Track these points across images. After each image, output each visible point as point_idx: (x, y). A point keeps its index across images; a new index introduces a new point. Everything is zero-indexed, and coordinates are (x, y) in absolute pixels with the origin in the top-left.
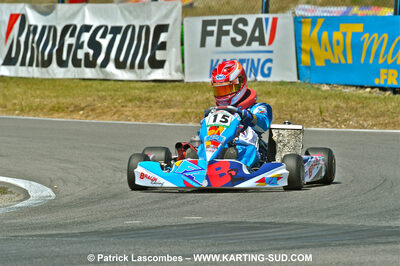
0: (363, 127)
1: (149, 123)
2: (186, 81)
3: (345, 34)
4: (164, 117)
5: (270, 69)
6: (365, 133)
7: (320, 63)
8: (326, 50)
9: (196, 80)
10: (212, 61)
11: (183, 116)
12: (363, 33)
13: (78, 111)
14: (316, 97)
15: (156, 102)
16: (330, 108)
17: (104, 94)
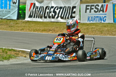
2: (81, 22)
5: (105, 19)
9: (84, 22)
10: (88, 17)
13: (50, 31)
17: (57, 26)
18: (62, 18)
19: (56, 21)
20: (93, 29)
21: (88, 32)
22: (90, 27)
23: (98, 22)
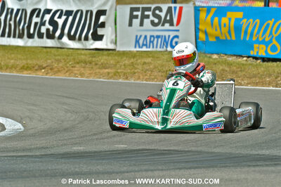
0: (241, 85)
1: (91, 79)
2: (117, 49)
3: (230, 19)
4: (102, 75)
5: (176, 42)
6: (242, 89)
7: (212, 39)
8: (216, 30)
9: (125, 50)
10: (137, 36)
11: (115, 75)
12: (243, 19)
13: (41, 69)
14: (208, 63)
15: (96, 64)
16: (218, 71)
18: (71, 38)
19: (59, 46)
20: (146, 67)
21: (135, 73)
22: (139, 61)
23: (159, 49)
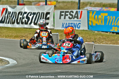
0: (107, 44)
3: (102, 16)
5: (80, 26)
9: (58, 29)
10: (63, 23)
12: (108, 16)
13: (23, 37)
14: (93, 35)
16: (98, 38)
17: (30, 32)
18: (35, 24)
19: (29, 27)
